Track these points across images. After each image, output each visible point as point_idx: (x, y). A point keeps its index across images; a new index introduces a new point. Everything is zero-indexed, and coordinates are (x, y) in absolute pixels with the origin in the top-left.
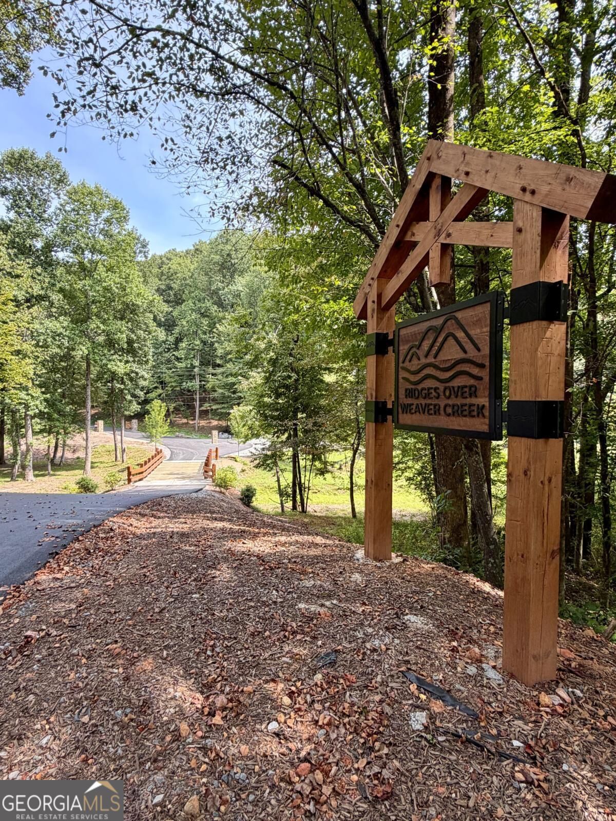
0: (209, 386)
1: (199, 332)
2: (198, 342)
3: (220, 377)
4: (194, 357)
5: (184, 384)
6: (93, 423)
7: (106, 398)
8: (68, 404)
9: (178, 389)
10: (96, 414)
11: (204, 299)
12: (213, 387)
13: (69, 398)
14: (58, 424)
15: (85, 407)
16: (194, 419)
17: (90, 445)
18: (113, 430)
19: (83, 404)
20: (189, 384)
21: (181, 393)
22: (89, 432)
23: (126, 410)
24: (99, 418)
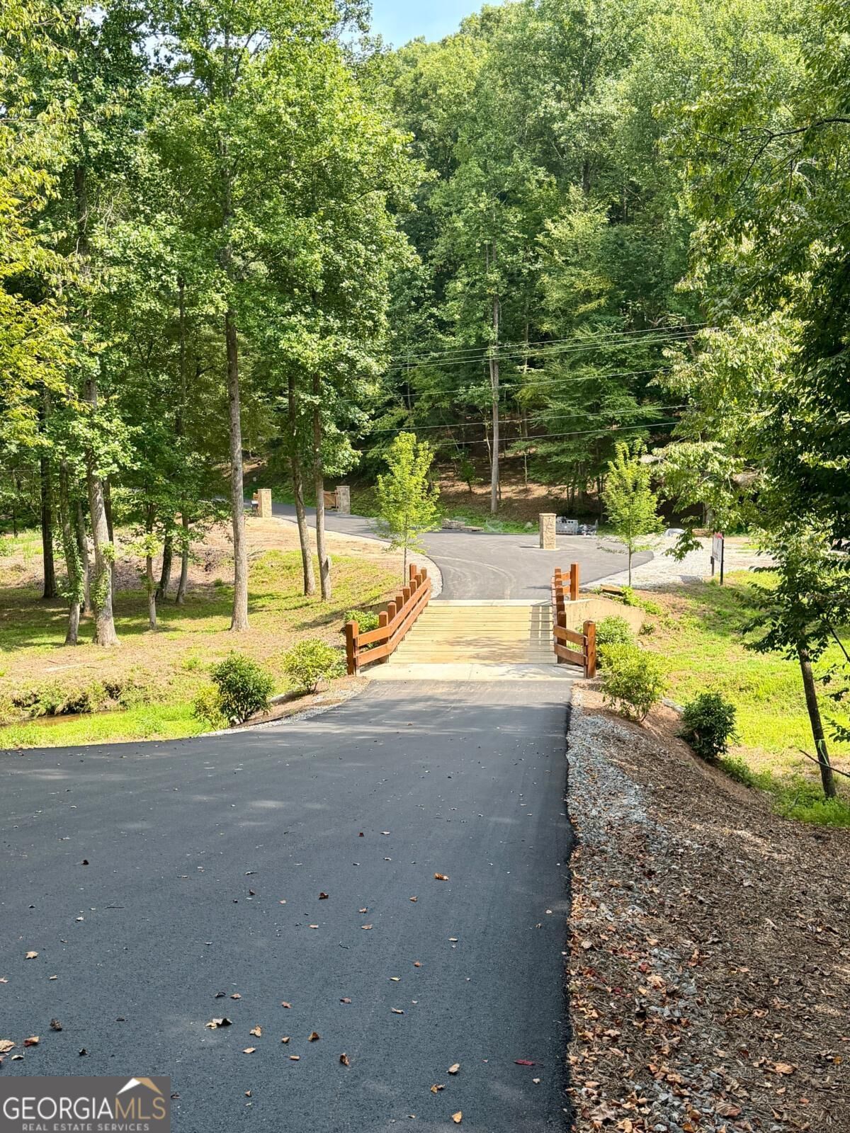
0: (525, 393)
1: (499, 246)
2: (494, 276)
3: (556, 367)
4: (484, 318)
5: (462, 390)
6: (248, 495)
7: (276, 432)
8: (187, 449)
9: (445, 404)
10: (253, 472)
11: (509, 152)
12: (536, 397)
13: (192, 433)
14: (166, 500)
15: (229, 456)
16: (487, 483)
17: (245, 551)
18: (298, 514)
19: (222, 448)
20: (474, 390)
21: (454, 414)
22: (241, 520)
23: (327, 462)
24: (262, 484)
